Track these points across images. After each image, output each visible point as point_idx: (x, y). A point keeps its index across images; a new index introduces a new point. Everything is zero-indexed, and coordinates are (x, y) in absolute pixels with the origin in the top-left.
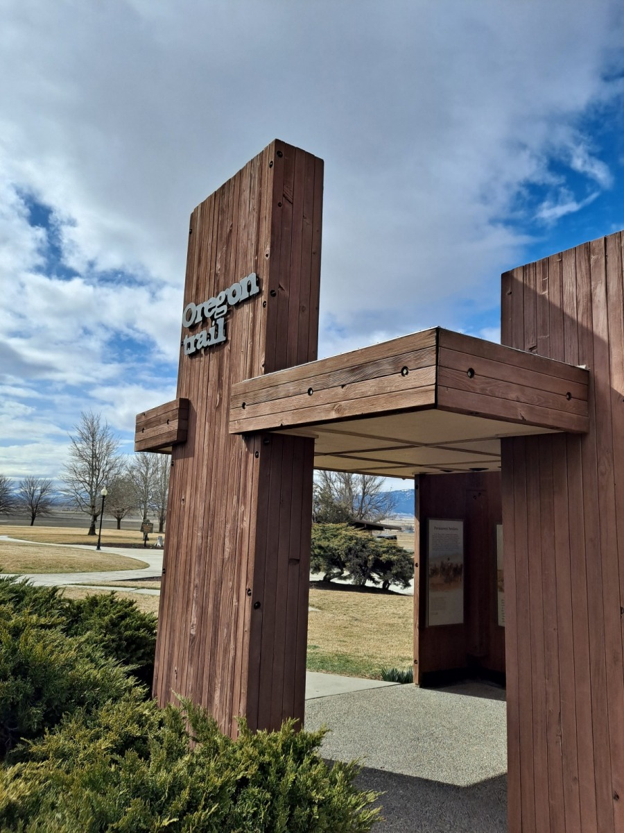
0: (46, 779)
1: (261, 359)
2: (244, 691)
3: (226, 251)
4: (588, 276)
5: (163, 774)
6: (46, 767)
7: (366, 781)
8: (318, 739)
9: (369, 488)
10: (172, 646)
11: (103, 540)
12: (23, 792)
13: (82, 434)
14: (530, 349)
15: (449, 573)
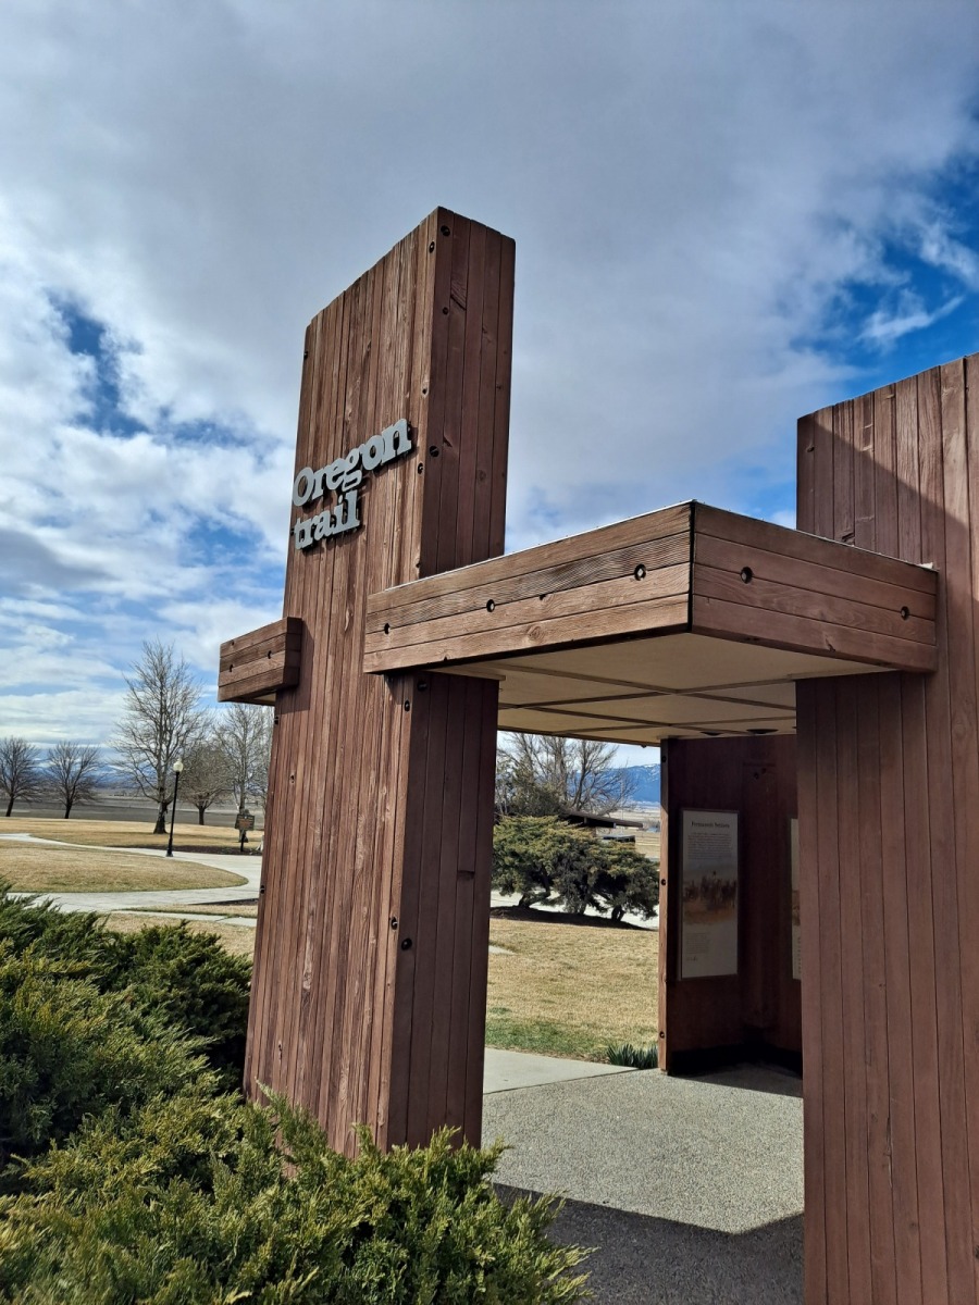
0: (47, 1223)
1: (414, 556)
2: (386, 1079)
3: (361, 385)
4: (938, 421)
5: (232, 1217)
6: (49, 1203)
7: (581, 1224)
8: (490, 1161)
9: (592, 762)
10: (274, 1007)
11: (176, 842)
12: (7, 1244)
13: (145, 676)
14: (844, 538)
15: (715, 895)
